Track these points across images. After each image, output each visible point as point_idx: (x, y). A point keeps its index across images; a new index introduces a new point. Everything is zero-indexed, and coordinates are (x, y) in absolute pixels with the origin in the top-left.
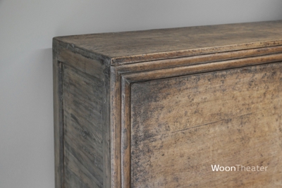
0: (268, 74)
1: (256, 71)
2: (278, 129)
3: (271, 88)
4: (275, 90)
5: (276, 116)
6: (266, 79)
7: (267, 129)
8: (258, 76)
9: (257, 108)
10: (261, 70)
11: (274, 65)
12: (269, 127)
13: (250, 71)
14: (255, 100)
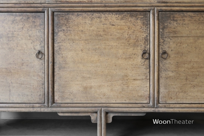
0: (24, 18)
1: (16, 16)
2: (33, 48)
3: (27, 25)
4: (29, 27)
5: (31, 41)
6: (23, 20)
7: (25, 47)
8: (18, 18)
9: (18, 35)
10: (20, 16)
11: (28, 14)
12: (27, 45)
13: (13, 15)
14: (16, 30)
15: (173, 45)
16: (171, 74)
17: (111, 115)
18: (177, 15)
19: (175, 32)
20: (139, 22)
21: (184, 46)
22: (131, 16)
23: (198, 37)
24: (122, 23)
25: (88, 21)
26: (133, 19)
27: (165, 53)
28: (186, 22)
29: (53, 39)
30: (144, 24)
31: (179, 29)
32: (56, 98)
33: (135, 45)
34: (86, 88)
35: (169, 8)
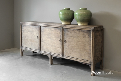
15: (67, 39)
16: (67, 47)
17: (53, 57)
18: (68, 30)
19: (68, 35)
20: (59, 31)
21: (71, 39)
22: (57, 29)
23: (74, 37)
24: (55, 30)
25: (47, 29)
26: (58, 30)
27: (65, 40)
28: (71, 32)
29: (40, 34)
30: (60, 31)
31: (69, 34)
32: (41, 49)
33: (58, 37)
34: (47, 48)
35: (66, 28)
